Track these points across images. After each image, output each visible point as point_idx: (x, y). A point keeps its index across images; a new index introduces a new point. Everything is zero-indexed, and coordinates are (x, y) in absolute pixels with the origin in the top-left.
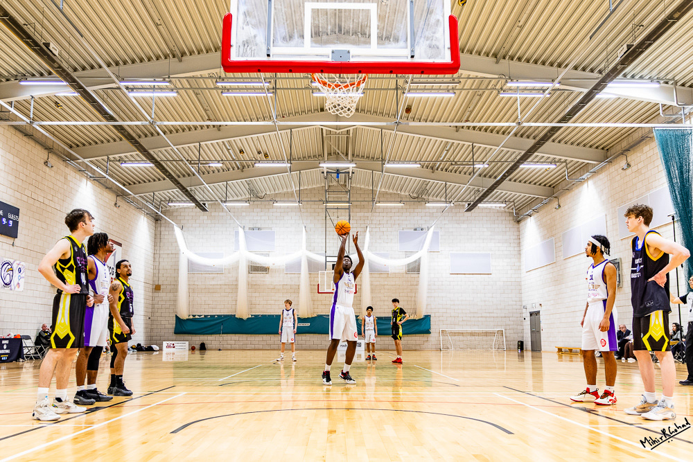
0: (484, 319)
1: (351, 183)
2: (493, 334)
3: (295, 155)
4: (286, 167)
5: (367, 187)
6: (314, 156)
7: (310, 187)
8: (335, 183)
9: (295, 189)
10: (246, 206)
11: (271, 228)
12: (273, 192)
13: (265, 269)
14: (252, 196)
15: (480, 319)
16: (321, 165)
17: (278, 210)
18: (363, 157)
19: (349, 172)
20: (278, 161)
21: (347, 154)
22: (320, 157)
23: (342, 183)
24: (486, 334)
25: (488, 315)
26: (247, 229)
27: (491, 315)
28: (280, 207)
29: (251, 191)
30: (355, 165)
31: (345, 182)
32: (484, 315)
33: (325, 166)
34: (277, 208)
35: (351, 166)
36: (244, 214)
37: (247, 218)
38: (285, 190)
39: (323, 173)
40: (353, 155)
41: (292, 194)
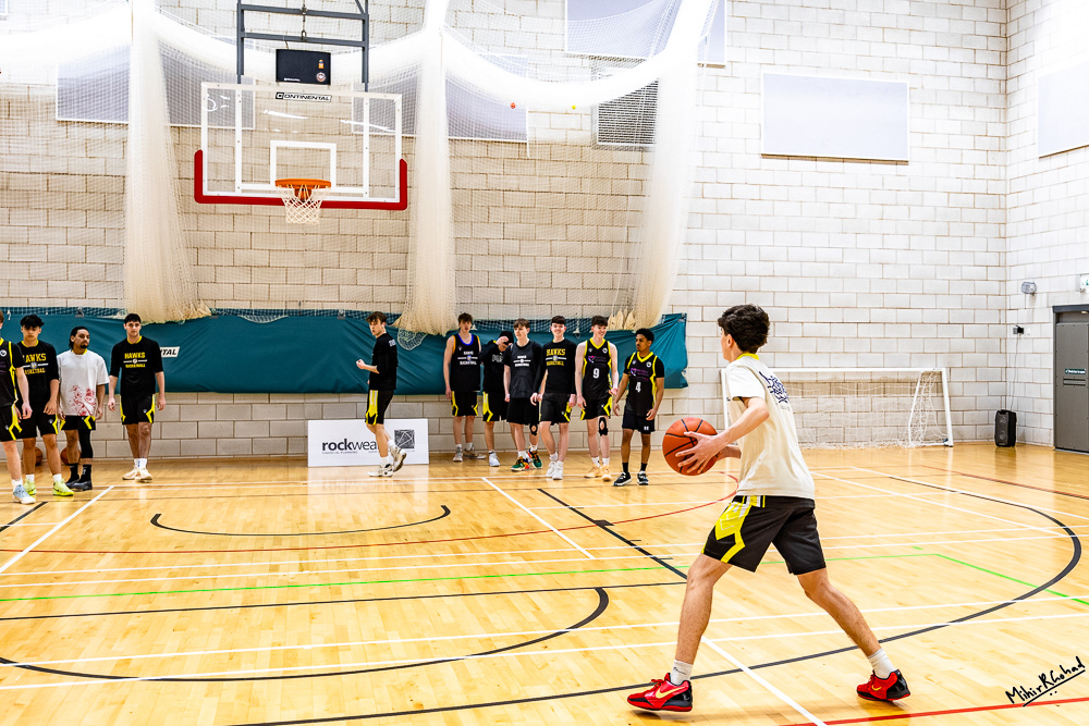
0: (876, 331)
2: (908, 384)
15: (864, 330)
24: (884, 386)
25: (891, 315)
27: (903, 315)
32: (877, 315)
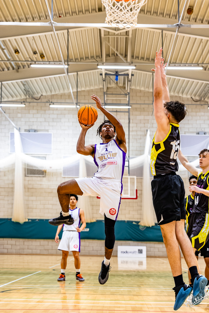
1: (130, 85)
3: (72, 55)
4: (63, 69)
5: (147, 90)
6: (92, 57)
7: (88, 89)
8: (113, 85)
9: (72, 90)
10: (22, 108)
11: (47, 131)
12: (49, 93)
13: (42, 173)
14: (27, 97)
16: (99, 67)
17: (55, 112)
18: (143, 58)
19: (128, 75)
20: (55, 62)
21: (126, 56)
22: (98, 58)
23: (121, 85)
26: (23, 132)
28: (57, 109)
29: (27, 92)
30: (134, 68)
31: (124, 84)
33: (103, 68)
34: (54, 109)
35: (130, 68)
36: (19, 115)
37: (22, 120)
38: (62, 92)
39: (101, 74)
40: (133, 57)
41: (69, 96)
